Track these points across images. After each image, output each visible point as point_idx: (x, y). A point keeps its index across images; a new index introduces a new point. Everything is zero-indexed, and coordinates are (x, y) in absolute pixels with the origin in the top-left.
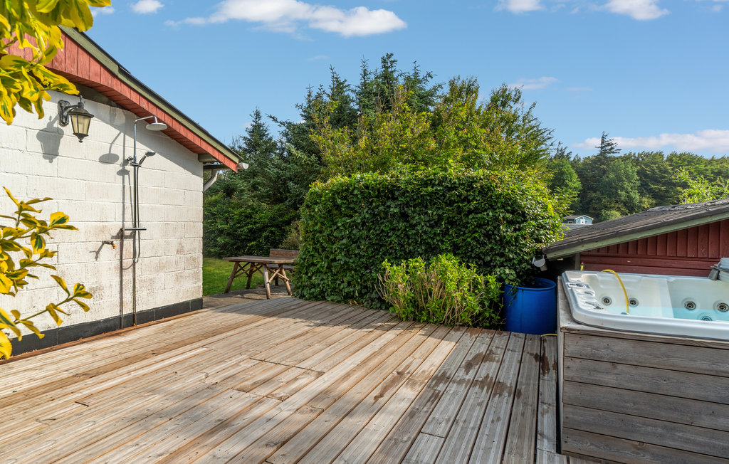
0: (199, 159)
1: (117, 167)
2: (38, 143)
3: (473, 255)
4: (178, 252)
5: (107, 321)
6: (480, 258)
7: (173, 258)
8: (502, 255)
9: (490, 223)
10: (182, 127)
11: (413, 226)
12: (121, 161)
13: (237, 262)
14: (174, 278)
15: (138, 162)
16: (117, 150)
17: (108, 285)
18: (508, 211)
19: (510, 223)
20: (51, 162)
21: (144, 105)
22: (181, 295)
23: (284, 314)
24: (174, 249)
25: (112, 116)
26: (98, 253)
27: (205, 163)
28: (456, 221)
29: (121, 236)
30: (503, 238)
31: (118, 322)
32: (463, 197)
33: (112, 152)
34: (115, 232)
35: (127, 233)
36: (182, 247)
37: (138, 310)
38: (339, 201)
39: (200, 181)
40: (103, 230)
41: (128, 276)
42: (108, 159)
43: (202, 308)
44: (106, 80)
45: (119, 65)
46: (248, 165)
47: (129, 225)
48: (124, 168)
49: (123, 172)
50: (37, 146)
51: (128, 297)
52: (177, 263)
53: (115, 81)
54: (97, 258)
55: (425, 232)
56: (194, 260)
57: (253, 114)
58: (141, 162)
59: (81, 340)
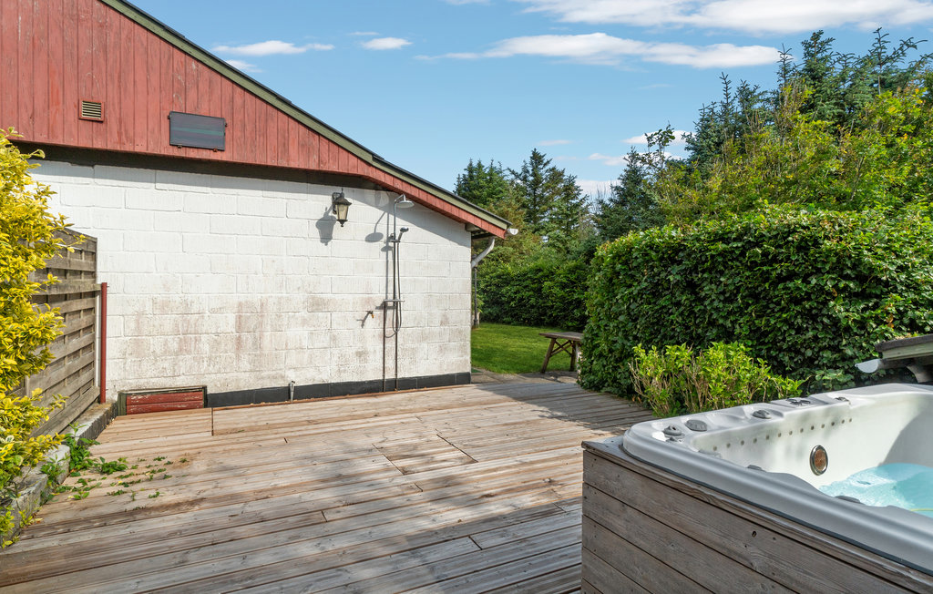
0: (466, 229)
1: (381, 244)
2: (317, 231)
3: (784, 347)
4: (442, 323)
5: (371, 382)
6: (798, 352)
7: (437, 330)
8: (835, 349)
9: (813, 297)
10: (438, 200)
11: (701, 300)
12: (385, 238)
13: (554, 339)
14: (438, 349)
15: (397, 238)
16: (382, 229)
17: (372, 350)
18: (847, 278)
19: (853, 297)
20: (326, 245)
21: (398, 185)
22: (445, 367)
23: (536, 401)
24: (437, 321)
25: (377, 199)
26: (363, 321)
27: (472, 232)
28: (760, 293)
29: (384, 307)
30: (835, 322)
31: (381, 385)
32: (770, 257)
33: (377, 231)
34: (379, 303)
35: (391, 304)
36: (447, 319)
37: (399, 376)
38: (619, 266)
39: (467, 251)
40: (368, 301)
41: (390, 344)
42: (373, 238)
43: (469, 383)
44: (363, 170)
45: (373, 154)
46: (517, 231)
47: (391, 296)
48: (387, 245)
49: (386, 249)
50: (316, 233)
51: (390, 363)
52: (440, 334)
53: (371, 169)
54: (363, 325)
55: (717, 309)
56: (460, 332)
57: (627, 157)
58: (400, 238)
59: (348, 396)
